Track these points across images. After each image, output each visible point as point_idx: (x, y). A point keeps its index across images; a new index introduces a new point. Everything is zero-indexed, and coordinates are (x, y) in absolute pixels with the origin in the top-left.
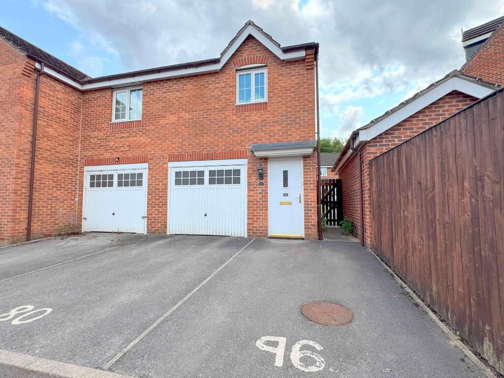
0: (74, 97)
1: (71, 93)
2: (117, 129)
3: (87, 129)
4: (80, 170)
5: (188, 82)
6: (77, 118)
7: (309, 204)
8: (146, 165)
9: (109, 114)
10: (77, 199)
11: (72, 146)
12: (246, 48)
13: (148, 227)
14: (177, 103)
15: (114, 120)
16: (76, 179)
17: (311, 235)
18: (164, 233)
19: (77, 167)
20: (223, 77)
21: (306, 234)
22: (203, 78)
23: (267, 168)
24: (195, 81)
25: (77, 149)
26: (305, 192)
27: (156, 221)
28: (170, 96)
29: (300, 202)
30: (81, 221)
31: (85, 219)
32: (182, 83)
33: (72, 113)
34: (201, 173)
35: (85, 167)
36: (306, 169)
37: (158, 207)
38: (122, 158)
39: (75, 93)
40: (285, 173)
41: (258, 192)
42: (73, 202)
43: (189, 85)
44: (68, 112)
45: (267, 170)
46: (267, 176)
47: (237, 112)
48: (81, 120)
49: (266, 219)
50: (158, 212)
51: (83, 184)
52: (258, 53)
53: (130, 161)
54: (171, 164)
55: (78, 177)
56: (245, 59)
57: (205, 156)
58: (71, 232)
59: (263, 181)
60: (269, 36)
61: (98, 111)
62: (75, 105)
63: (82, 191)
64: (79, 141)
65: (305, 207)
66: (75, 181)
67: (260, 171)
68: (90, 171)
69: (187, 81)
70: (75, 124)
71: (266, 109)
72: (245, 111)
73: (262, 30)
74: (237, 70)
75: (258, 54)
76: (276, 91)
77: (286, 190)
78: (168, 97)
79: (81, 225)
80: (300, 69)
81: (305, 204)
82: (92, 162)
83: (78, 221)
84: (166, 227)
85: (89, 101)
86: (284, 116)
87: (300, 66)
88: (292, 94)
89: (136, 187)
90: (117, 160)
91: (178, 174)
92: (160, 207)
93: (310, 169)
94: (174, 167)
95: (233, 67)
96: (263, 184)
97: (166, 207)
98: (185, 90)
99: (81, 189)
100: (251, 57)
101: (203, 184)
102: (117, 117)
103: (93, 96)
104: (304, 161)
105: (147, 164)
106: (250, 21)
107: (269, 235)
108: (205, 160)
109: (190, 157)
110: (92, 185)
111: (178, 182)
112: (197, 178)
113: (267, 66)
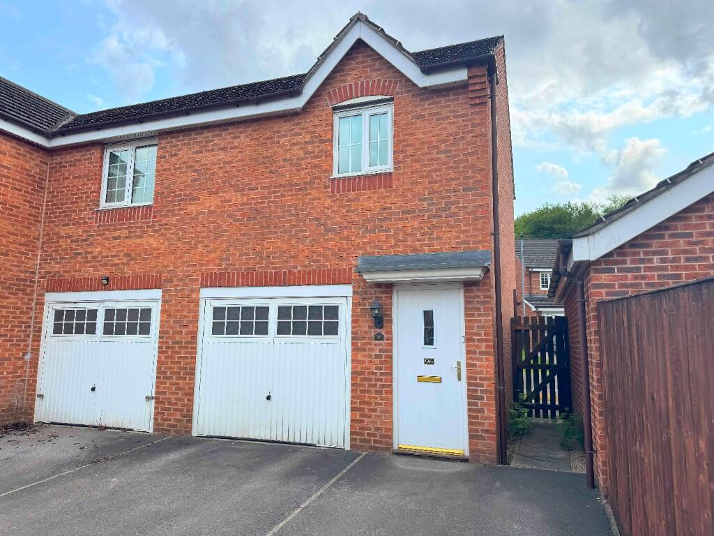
0: (33, 163)
1: (28, 155)
2: (108, 222)
3: (53, 222)
4: (38, 300)
5: (241, 132)
6: (37, 200)
7: (477, 385)
8: (157, 293)
9: (94, 192)
10: (28, 357)
11: (23, 253)
12: (353, 64)
13: (156, 419)
14: (221, 173)
15: (104, 205)
16: (28, 318)
17: (484, 452)
18: (186, 432)
19: (31, 295)
20: (309, 122)
21: (471, 451)
22: (270, 124)
23: (391, 304)
24: (255, 131)
25: (33, 260)
26: (468, 359)
27: (173, 407)
28: (207, 158)
29: (459, 378)
30: (34, 400)
31: (41, 396)
32: (231, 134)
33: (28, 192)
34: (263, 312)
35: (46, 294)
36: (470, 309)
37: (177, 378)
38: (114, 278)
39: (36, 155)
40: (428, 317)
41: (373, 354)
42: (19, 363)
43: (243, 138)
44: (20, 190)
45: (390, 310)
46: (391, 321)
47: (333, 191)
48: (45, 204)
49: (389, 412)
50: (177, 389)
51: (40, 328)
52: (375, 74)
53: (128, 285)
54: (205, 293)
55: (33, 314)
56: (350, 86)
57: (271, 279)
58: (12, 422)
59: (383, 332)
60: (396, 41)
61: (75, 186)
62: (34, 177)
63: (39, 341)
64: (39, 244)
65: (469, 390)
66: (27, 323)
67: (377, 312)
68: (54, 301)
69: (241, 130)
70: (33, 211)
71: (390, 187)
72: (349, 190)
73: (382, 30)
74: (335, 109)
75: (376, 76)
76: (410, 150)
77: (429, 352)
78: (204, 161)
79: (32, 409)
80: (457, 106)
81: (469, 384)
82: (59, 285)
83: (27, 400)
84: (190, 421)
85: (61, 167)
86: (425, 200)
87: (458, 99)
88: (442, 156)
89: (138, 337)
90: (105, 282)
91: (218, 312)
92: (182, 378)
93: (479, 309)
94: (211, 299)
95: (327, 103)
96: (382, 338)
97: (192, 379)
98: (236, 147)
99: (37, 339)
100: (362, 83)
101: (267, 333)
102: (109, 198)
103: (68, 158)
104: (466, 292)
105: (161, 290)
106: (360, 14)
107: (396, 447)
108: (271, 285)
109: (243, 278)
110: (57, 330)
111: (217, 329)
112: (254, 321)
113: (392, 99)
